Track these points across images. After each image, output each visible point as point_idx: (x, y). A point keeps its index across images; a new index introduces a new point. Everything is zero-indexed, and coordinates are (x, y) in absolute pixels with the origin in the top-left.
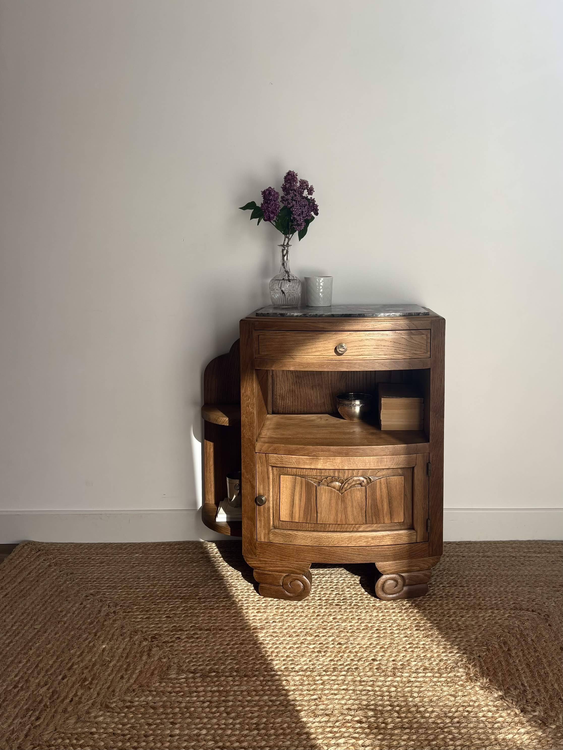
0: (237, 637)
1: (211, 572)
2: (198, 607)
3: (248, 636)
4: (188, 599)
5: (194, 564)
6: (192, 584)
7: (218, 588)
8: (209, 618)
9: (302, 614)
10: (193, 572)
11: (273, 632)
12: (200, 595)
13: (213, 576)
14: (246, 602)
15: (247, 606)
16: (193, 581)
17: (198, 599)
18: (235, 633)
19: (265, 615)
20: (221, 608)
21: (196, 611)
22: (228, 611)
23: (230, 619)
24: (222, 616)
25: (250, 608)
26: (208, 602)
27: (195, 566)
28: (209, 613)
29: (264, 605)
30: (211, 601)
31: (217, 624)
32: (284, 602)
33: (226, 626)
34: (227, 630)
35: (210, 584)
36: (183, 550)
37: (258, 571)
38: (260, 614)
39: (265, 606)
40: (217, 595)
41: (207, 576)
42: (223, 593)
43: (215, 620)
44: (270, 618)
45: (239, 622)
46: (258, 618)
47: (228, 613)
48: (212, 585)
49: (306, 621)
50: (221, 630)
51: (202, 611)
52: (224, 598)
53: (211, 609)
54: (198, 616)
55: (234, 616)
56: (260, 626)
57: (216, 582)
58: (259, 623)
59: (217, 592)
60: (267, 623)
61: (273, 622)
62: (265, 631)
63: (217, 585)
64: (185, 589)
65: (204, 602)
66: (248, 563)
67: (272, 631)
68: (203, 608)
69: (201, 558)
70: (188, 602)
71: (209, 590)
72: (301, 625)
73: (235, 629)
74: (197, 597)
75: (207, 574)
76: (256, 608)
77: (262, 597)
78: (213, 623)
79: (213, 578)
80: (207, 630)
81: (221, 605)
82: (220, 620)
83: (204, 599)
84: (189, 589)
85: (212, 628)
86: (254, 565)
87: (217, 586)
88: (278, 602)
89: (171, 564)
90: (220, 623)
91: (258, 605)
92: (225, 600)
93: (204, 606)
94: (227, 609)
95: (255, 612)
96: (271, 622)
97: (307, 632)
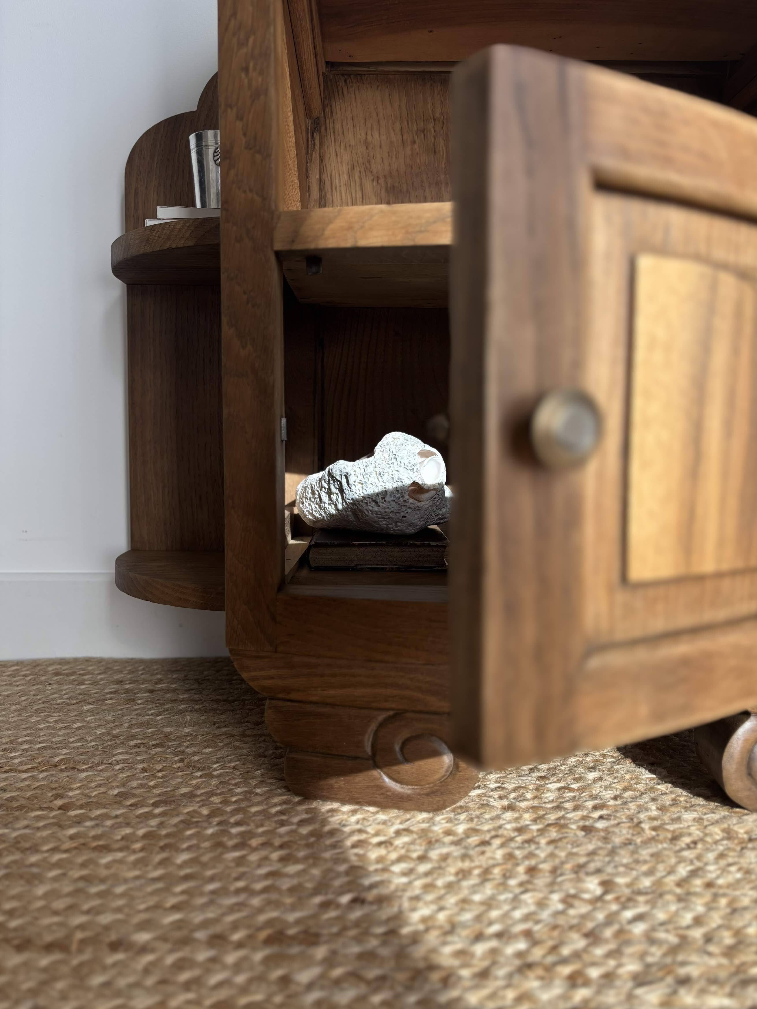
0: (187, 986)
1: (131, 727)
2: (45, 840)
3: (240, 979)
4: (20, 808)
5: (86, 708)
6: (57, 759)
7: (144, 770)
8: (81, 884)
9: (467, 864)
10: (75, 726)
11: (361, 956)
12: (71, 794)
13: (134, 737)
14: (239, 817)
15: (241, 834)
16: (66, 751)
17: (60, 808)
18: (180, 966)
19: (316, 872)
20: (138, 846)
21: (34, 859)
22: (164, 855)
23: (167, 890)
24: (137, 878)
25: (254, 842)
26: (96, 818)
27: (88, 711)
28: (83, 865)
29: (304, 830)
30: (106, 816)
31: (105, 919)
32: (382, 816)
33: (143, 926)
34: (144, 949)
35: (119, 758)
36: (68, 675)
37: (280, 703)
38: (292, 869)
39: (312, 834)
40: (134, 796)
41: (117, 736)
42: (155, 787)
43: (100, 895)
44: (337, 883)
45: (204, 907)
46: (285, 884)
47: (163, 863)
48: (124, 761)
49: (493, 898)
50: (115, 946)
51: (57, 857)
52: (156, 805)
53: (95, 849)
54: (37, 878)
55: (187, 878)
56: (298, 922)
57: (138, 754)
58: (293, 908)
59: (134, 784)
60: (326, 905)
61: (355, 901)
62: (320, 952)
63: (142, 761)
64: (25, 775)
65: (79, 821)
66: (245, 675)
67: (356, 949)
68: (68, 845)
69: (110, 693)
70: (17, 819)
71: (108, 778)
72: (478, 918)
73: (186, 941)
74: (59, 802)
75: (116, 732)
76: (277, 842)
77: (297, 799)
78: (88, 912)
79: (132, 743)
80: (49, 948)
81: (141, 832)
82: (122, 895)
83: (81, 807)
84: (41, 776)
85: (79, 935)
86: (267, 683)
87: (141, 766)
88: (359, 816)
89: (13, 708)
90: (119, 910)
91: (283, 830)
92: (157, 811)
93: (72, 838)
94: (163, 849)
95: (275, 856)
96: (345, 899)
97: (520, 955)
